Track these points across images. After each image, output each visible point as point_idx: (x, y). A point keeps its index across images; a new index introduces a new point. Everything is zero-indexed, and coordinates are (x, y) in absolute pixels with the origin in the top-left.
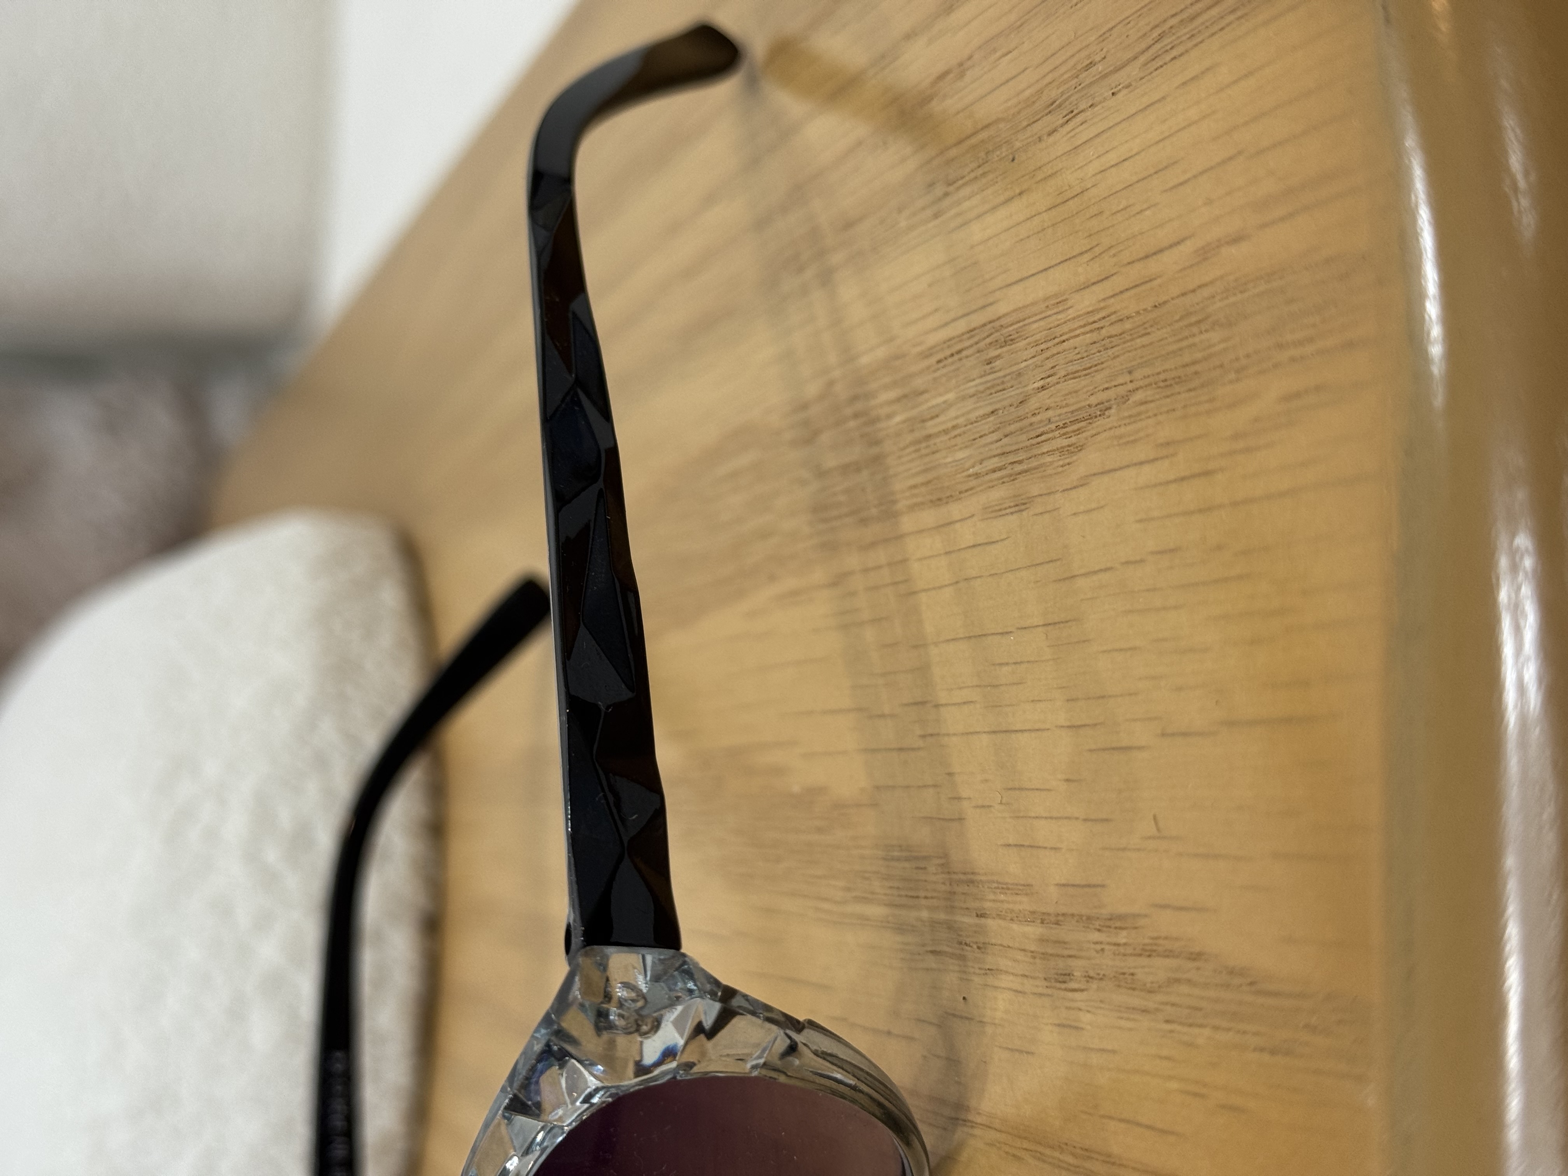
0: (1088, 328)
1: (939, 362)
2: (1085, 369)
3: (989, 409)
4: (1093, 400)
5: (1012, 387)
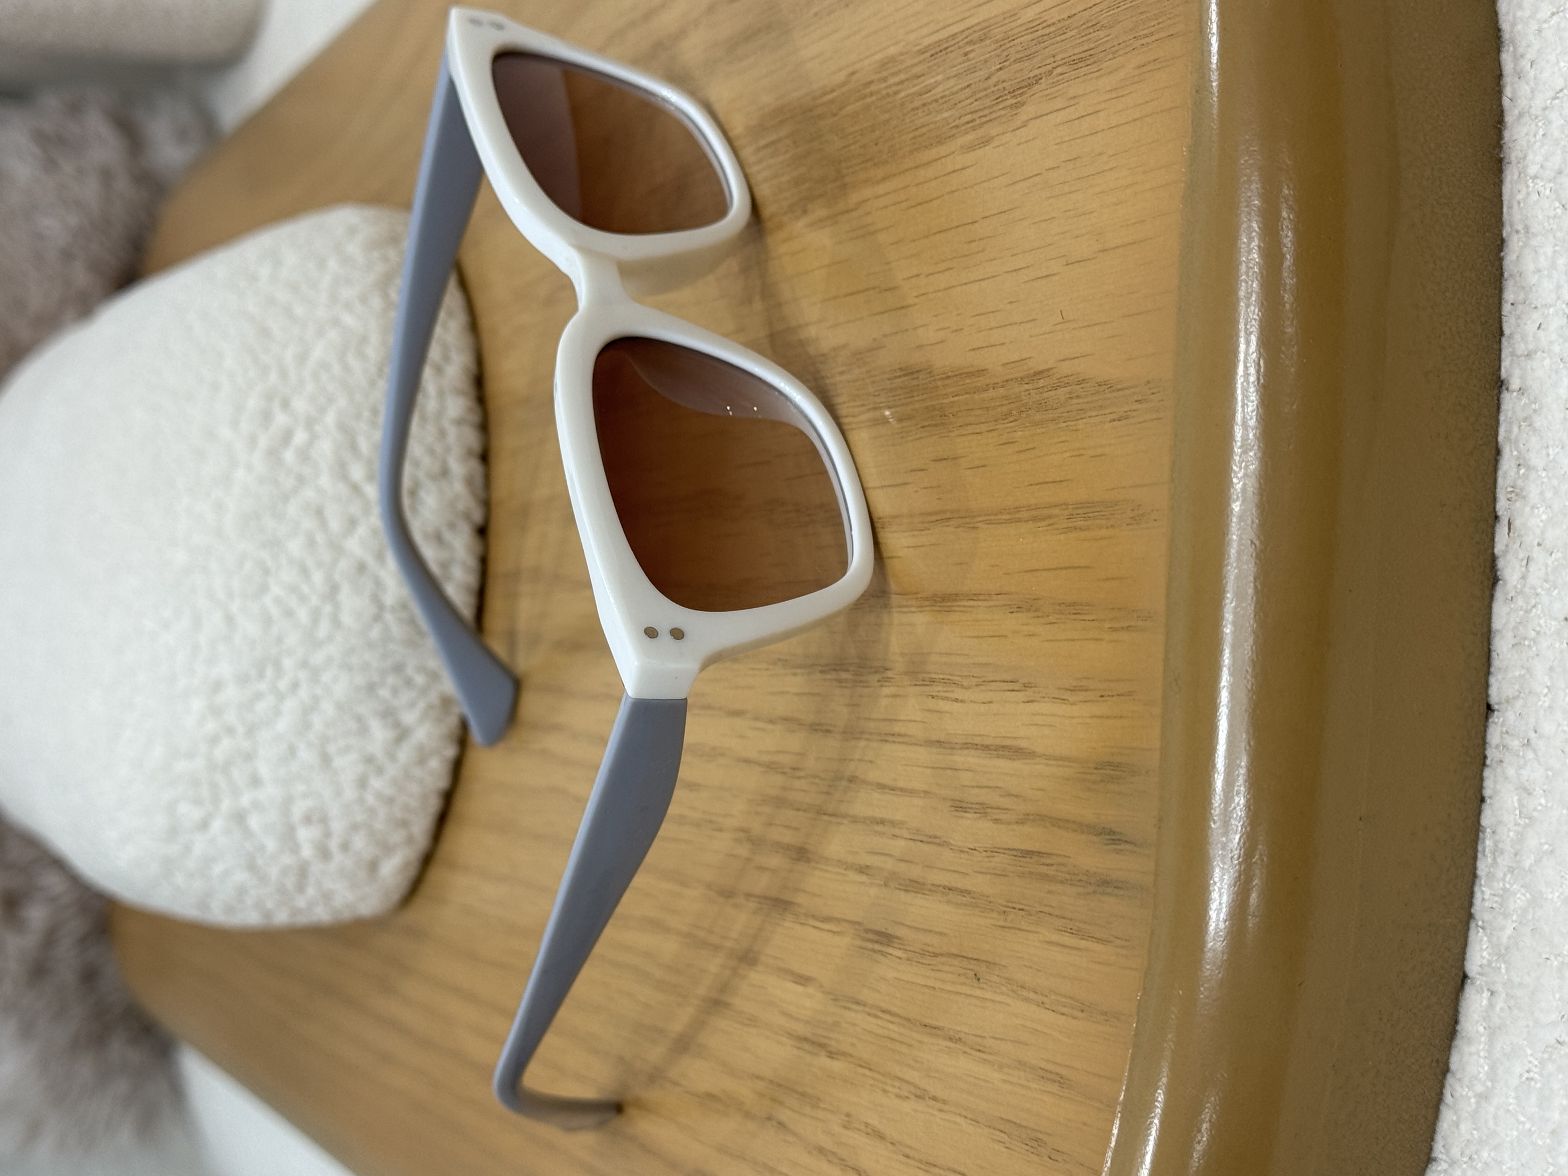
0: (1029, 31)
1: (932, 56)
2: (1026, 56)
3: (966, 84)
4: (1032, 75)
5: (981, 69)
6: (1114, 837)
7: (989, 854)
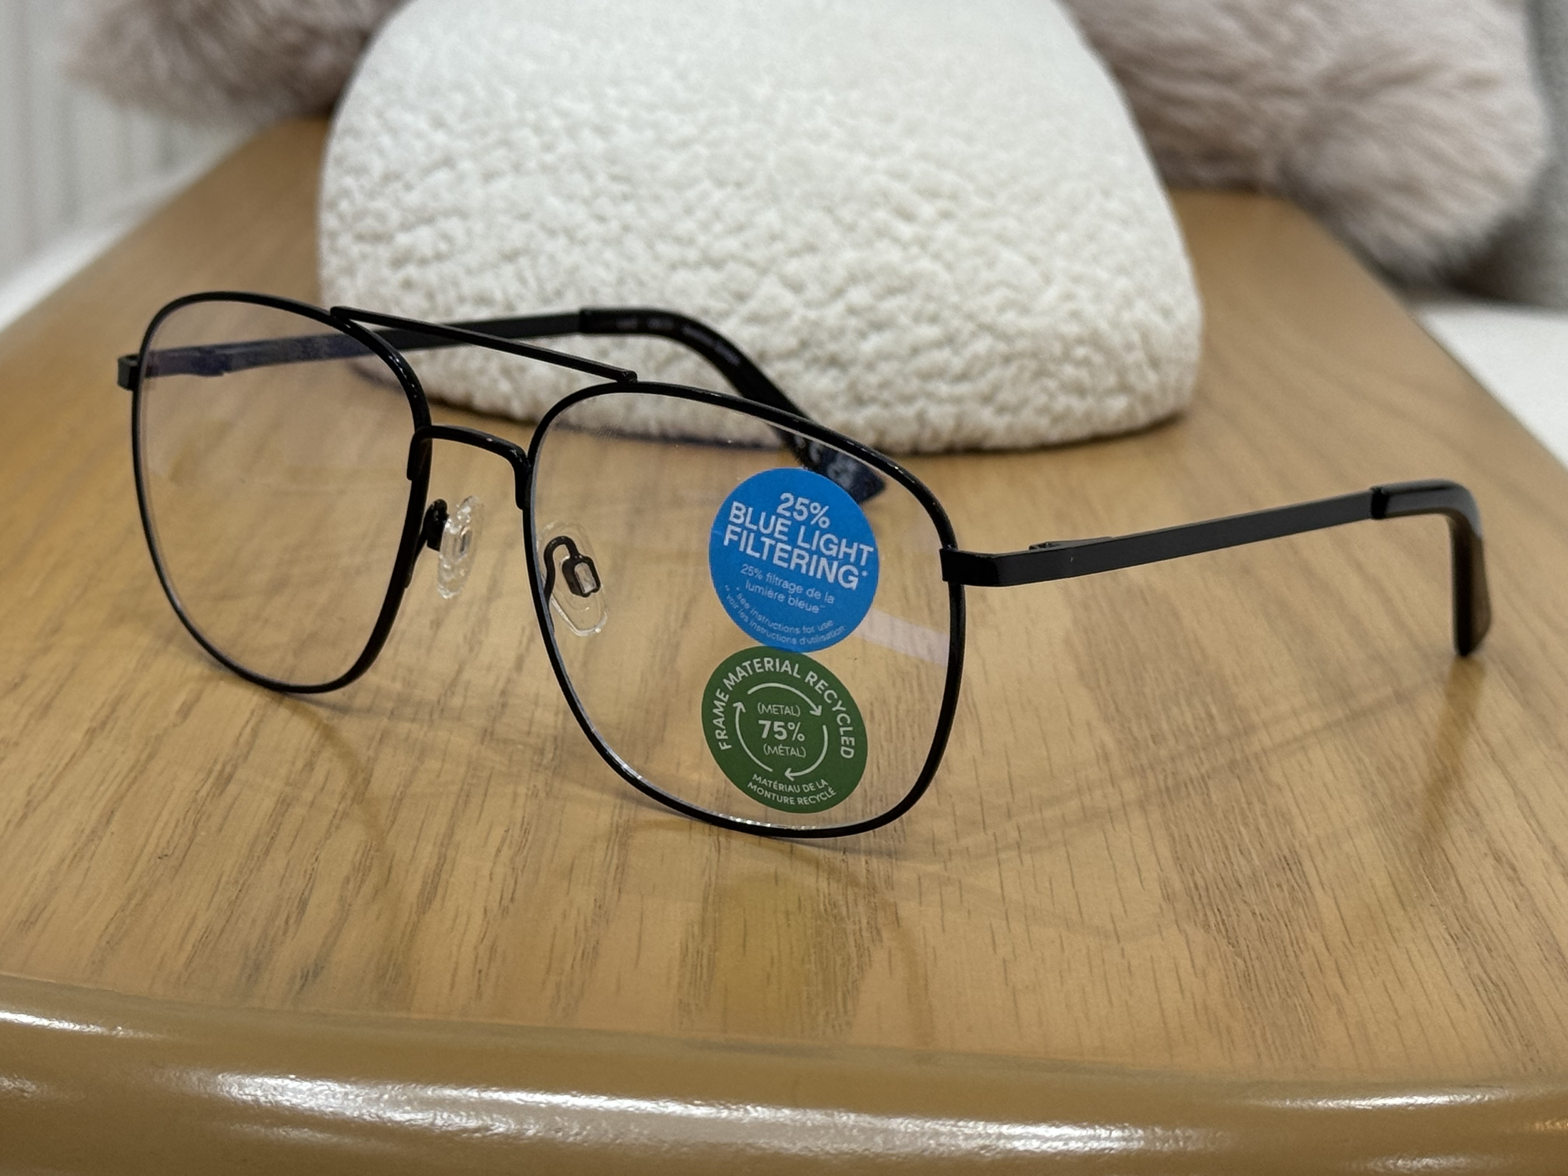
0: (1294, 939)
1: (1285, 857)
2: (1264, 936)
3: (1243, 884)
4: (1241, 939)
5: (1258, 897)
6: (311, 974)
7: (309, 872)
